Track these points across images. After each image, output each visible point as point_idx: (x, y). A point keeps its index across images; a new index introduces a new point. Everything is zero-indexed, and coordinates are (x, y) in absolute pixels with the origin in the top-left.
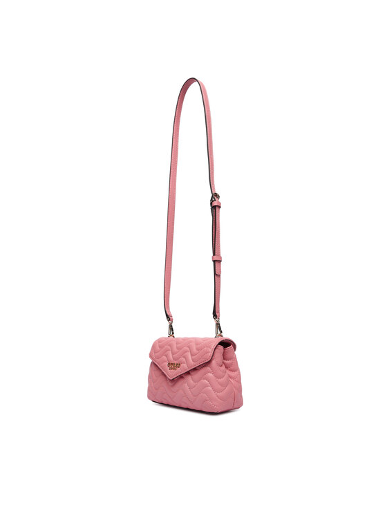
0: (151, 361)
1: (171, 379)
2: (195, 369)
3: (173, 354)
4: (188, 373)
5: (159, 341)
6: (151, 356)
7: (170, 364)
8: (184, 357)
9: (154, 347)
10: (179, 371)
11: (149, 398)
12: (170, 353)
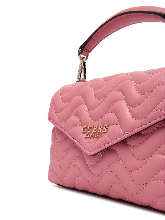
0: (52, 126)
1: (91, 154)
2: (139, 134)
3: (89, 109)
4: (124, 143)
5: (63, 91)
6: (51, 118)
7: (87, 129)
8: (115, 112)
9: (53, 102)
10: (106, 140)
11: (51, 179)
12: (84, 109)
